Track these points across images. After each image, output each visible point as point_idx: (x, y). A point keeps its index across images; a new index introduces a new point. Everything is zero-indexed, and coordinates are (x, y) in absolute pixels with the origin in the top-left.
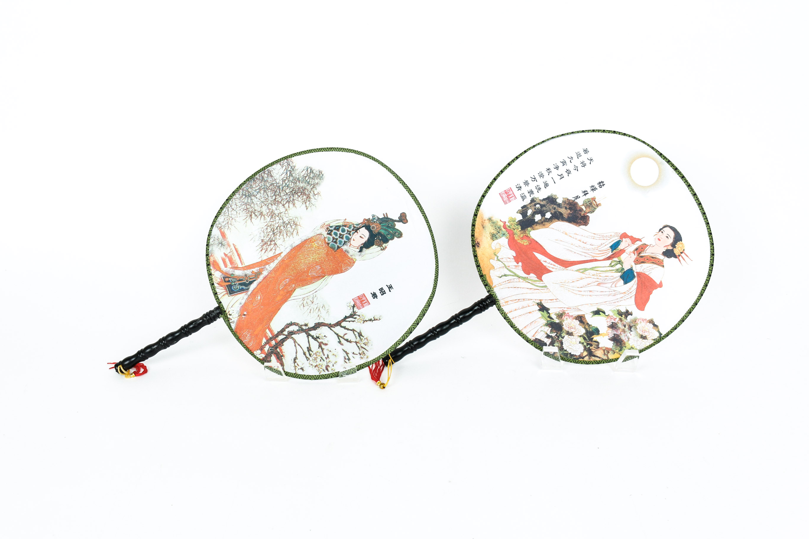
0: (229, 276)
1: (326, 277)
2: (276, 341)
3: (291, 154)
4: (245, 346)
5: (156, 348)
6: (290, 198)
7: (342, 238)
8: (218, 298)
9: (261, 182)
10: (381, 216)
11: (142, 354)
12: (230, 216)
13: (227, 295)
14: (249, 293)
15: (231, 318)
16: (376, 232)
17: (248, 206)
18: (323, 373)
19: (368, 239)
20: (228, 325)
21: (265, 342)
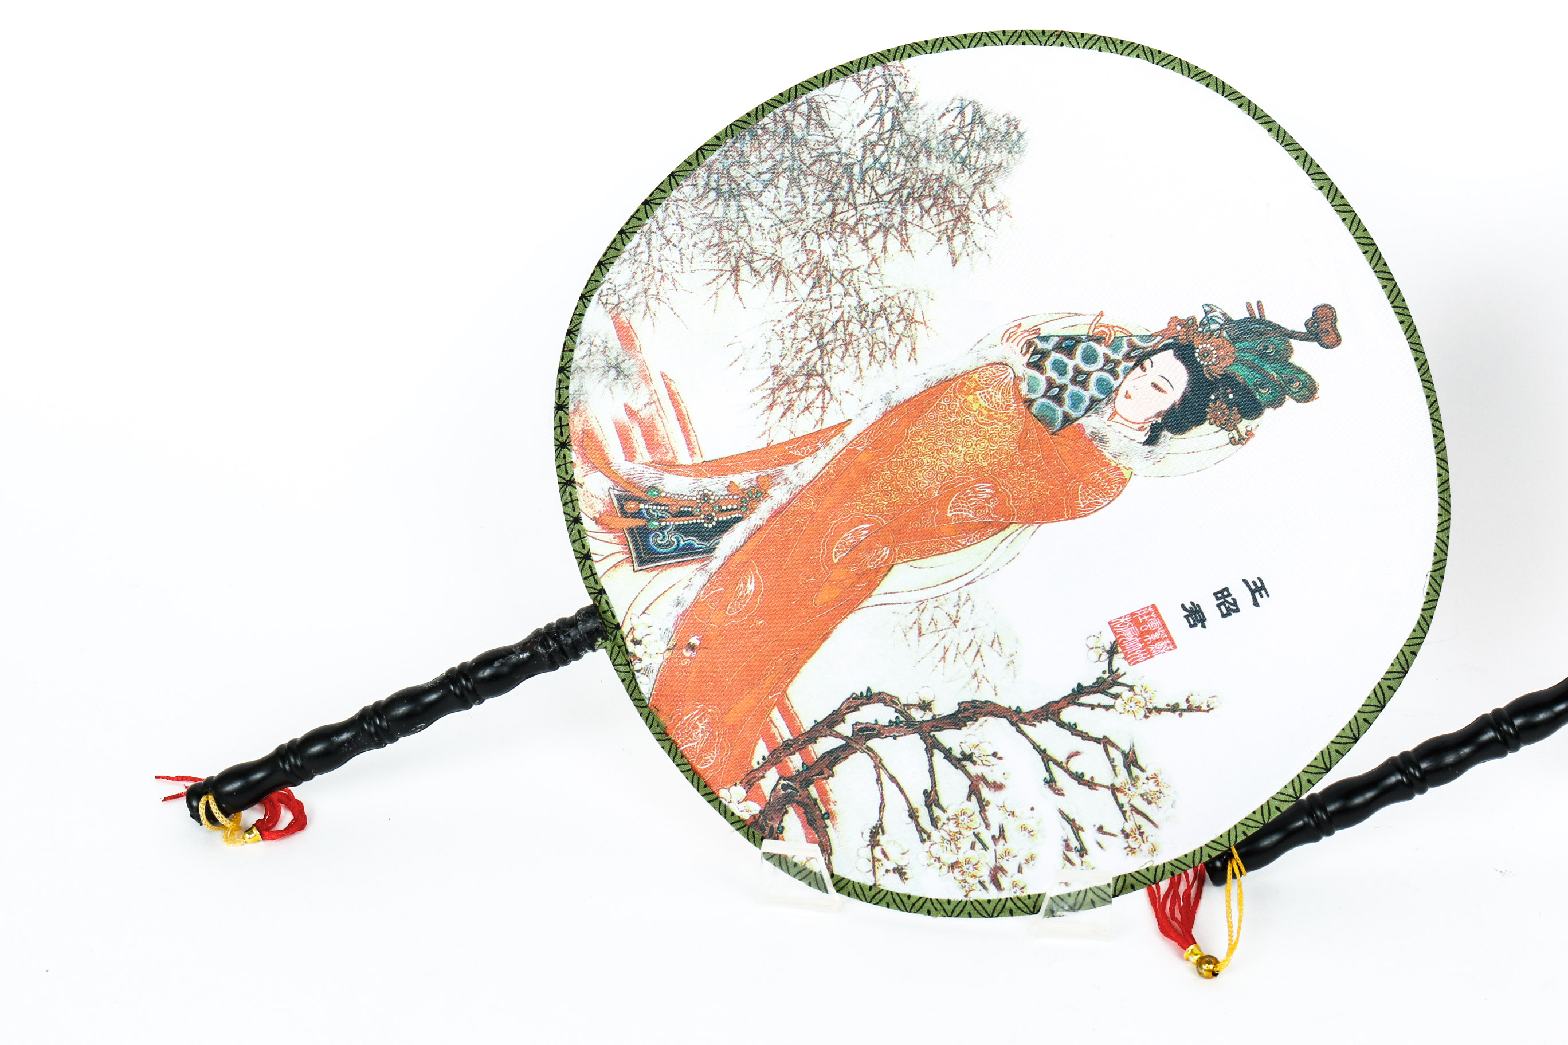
0: (639, 494)
1: (1013, 528)
2: (805, 756)
3: (902, 44)
4: (688, 767)
5: (348, 741)
6: (890, 214)
7: (1084, 385)
8: (594, 575)
9: (781, 145)
10: (1239, 314)
11: (293, 760)
12: (656, 264)
13: (627, 568)
14: (715, 564)
15: (639, 655)
16: (1217, 372)
17: (725, 232)
18: (978, 895)
19: (1184, 398)
20: (627, 682)
21: (764, 758)
